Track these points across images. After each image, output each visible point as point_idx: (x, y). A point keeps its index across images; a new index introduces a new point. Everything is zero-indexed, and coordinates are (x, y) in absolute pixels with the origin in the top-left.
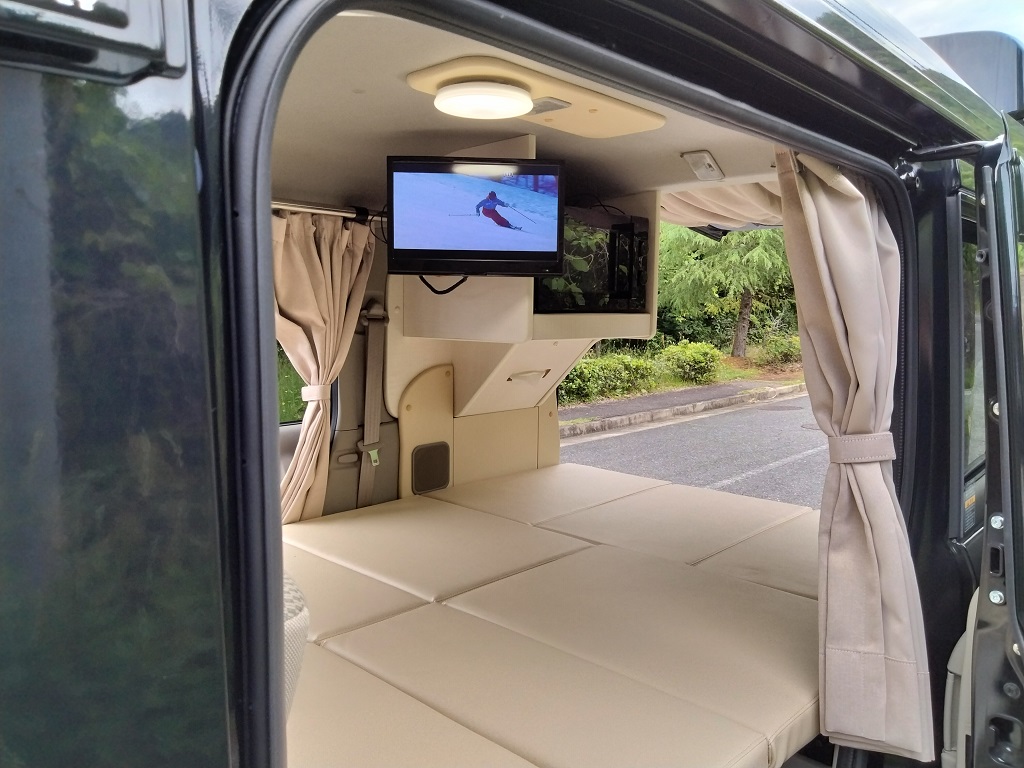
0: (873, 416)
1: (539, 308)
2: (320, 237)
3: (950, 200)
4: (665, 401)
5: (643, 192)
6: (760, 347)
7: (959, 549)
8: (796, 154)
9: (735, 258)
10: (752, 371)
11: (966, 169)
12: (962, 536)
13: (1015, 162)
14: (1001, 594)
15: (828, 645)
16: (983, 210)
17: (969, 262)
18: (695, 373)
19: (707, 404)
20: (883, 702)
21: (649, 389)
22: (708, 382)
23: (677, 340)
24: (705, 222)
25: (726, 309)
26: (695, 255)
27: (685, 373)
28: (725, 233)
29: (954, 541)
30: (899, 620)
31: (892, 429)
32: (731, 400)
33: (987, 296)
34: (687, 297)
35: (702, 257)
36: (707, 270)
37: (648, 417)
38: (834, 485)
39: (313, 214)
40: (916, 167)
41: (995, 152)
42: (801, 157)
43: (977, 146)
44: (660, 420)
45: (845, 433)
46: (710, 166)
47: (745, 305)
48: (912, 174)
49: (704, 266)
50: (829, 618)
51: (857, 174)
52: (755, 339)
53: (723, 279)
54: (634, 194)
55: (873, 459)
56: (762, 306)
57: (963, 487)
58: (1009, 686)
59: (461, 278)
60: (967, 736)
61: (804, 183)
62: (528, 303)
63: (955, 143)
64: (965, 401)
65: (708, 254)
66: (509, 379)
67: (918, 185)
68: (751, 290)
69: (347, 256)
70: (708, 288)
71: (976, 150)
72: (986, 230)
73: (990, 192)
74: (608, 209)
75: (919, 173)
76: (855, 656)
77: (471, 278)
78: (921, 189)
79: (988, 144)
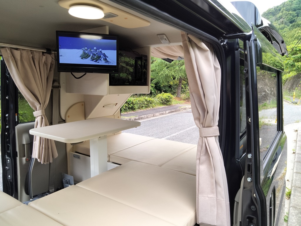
0: (212, 121)
1: (111, 84)
2: (34, 58)
3: (236, 52)
4: (157, 111)
5: (145, 47)
6: (185, 94)
7: (238, 162)
8: (188, 34)
9: (177, 68)
10: (182, 101)
11: (241, 42)
12: (239, 158)
13: (256, 40)
14: (250, 178)
15: (199, 195)
16: (246, 55)
17: (242, 73)
18: (166, 102)
19: (169, 111)
20: (216, 213)
21: (153, 107)
22: (170, 105)
23: (161, 92)
24: (166, 57)
25: (175, 83)
26: (166, 67)
27: (163, 102)
28: (173, 61)
29: (237, 159)
30: (220, 187)
31: (218, 126)
32: (176, 110)
33: (247, 84)
34: (164, 80)
35: (168, 68)
36: (169, 72)
37: (152, 115)
38: (201, 143)
39: (31, 50)
40: (226, 41)
41: (250, 36)
42: (189, 36)
43: (244, 34)
44: (156, 116)
45: (204, 127)
46: (166, 39)
47: (180, 82)
48: (225, 43)
49: (168, 70)
50: (199, 187)
51: (208, 42)
52: (183, 92)
53: (174, 74)
54: (143, 47)
55: (213, 135)
56: (185, 83)
57: (240, 140)
58: (253, 207)
59: (84, 73)
60: (240, 222)
61: (190, 44)
62: (107, 82)
63: (237, 33)
64: (240, 110)
65: (170, 67)
66: (104, 107)
67: (226, 47)
68: (182, 78)
69: (45, 65)
70: (169, 77)
71: (244, 36)
72: (247, 62)
73: (248, 49)
74: (134, 52)
75: (227, 43)
76: (207, 198)
77: (88, 74)
78: (227, 48)
79: (248, 34)
